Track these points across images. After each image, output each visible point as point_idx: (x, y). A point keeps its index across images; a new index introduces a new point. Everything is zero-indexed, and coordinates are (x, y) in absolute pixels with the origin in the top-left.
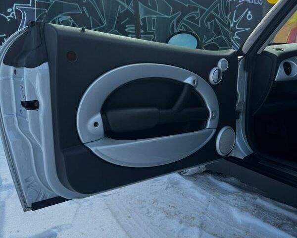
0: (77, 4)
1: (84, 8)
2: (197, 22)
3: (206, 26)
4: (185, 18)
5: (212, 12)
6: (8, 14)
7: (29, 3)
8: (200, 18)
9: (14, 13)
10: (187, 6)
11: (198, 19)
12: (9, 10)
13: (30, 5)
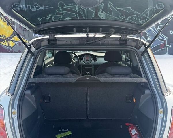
0: (74, 13)
1: (77, 15)
2: (134, 21)
3: (140, 23)
4: (127, 19)
5: (144, 15)
6: (48, 18)
7: (55, 13)
8: (136, 18)
9: (50, 17)
10: (129, 12)
11: (135, 19)
12: (48, 16)
13: (56, 14)
